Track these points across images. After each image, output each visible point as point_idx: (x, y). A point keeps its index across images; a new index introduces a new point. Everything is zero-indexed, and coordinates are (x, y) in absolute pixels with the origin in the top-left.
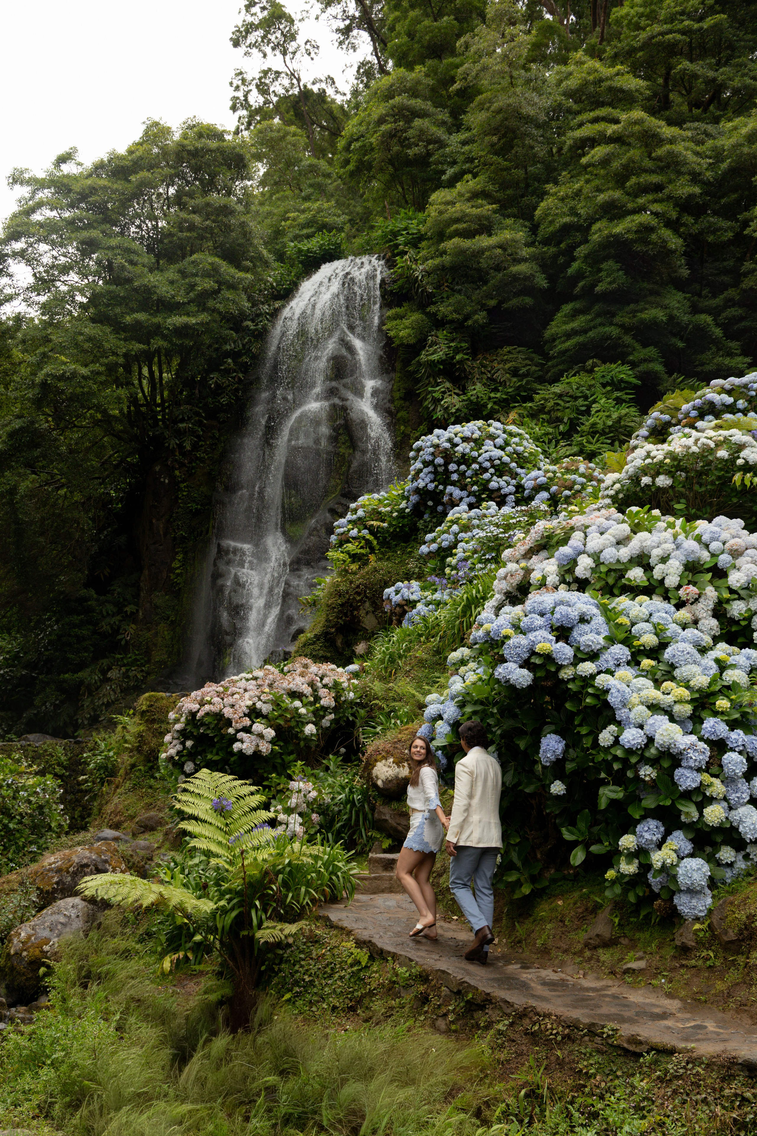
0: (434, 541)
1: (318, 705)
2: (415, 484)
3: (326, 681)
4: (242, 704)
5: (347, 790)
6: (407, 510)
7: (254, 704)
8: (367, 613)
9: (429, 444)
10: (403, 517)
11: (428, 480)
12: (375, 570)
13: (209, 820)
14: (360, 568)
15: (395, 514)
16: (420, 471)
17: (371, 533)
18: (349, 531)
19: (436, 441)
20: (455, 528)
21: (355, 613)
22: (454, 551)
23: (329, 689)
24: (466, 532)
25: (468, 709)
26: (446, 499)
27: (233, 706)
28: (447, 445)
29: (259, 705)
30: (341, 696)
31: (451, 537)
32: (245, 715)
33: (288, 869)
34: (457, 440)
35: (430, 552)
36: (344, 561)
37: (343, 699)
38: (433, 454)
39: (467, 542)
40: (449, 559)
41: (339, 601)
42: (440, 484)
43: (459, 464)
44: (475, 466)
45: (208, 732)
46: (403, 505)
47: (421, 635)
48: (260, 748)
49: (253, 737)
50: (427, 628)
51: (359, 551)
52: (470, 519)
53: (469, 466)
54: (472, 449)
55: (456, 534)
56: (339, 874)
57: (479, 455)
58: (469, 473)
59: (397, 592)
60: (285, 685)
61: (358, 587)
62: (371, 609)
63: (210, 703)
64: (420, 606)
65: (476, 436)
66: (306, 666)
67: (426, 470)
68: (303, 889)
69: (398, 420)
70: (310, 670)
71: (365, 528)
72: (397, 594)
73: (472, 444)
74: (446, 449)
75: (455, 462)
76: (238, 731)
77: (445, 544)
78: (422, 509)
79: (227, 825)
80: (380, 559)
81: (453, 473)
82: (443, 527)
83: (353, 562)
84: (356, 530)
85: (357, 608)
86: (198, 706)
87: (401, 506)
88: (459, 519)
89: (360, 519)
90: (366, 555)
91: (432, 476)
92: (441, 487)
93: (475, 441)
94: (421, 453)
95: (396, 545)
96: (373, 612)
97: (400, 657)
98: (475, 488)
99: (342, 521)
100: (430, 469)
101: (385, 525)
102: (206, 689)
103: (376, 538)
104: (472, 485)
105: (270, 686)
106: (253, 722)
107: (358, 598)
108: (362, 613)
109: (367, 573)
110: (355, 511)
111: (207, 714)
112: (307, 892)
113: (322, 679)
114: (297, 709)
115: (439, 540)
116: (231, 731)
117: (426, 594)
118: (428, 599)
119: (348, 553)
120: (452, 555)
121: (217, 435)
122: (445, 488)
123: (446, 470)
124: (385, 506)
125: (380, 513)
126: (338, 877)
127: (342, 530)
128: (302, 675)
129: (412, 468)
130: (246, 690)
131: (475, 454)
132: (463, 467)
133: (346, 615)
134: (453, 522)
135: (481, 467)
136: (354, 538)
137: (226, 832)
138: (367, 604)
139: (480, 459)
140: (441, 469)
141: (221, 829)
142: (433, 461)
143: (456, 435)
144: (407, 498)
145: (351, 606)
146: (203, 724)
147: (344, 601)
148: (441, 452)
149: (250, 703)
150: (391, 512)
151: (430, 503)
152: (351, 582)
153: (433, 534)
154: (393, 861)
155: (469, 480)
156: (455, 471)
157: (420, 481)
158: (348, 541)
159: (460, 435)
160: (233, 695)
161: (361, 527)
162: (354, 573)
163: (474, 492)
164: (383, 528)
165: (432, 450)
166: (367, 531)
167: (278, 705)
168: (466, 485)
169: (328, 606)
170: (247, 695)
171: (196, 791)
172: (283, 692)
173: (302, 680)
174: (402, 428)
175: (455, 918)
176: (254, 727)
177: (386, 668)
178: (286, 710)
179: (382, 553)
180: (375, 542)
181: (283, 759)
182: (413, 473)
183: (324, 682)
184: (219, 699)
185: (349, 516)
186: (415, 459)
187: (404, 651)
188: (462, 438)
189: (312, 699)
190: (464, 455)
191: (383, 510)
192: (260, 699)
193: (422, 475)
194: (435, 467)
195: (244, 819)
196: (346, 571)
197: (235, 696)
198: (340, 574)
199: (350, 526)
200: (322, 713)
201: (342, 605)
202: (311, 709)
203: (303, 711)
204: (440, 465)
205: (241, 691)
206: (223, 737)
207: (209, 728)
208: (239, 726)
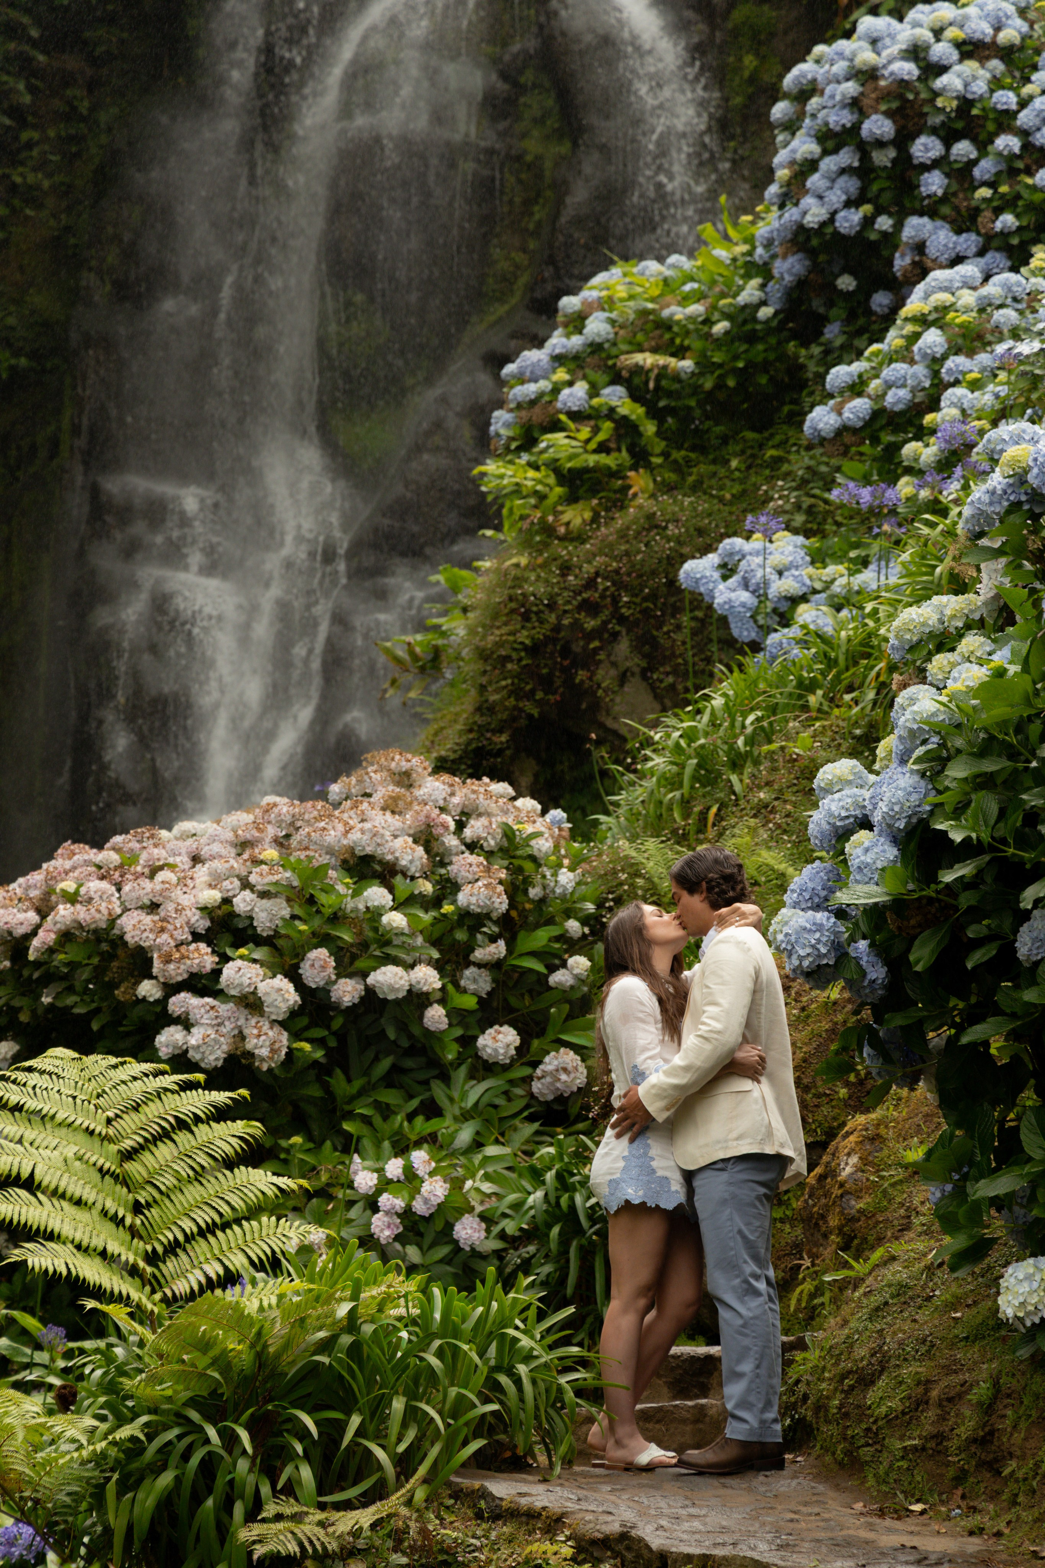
0: (856, 388)
1: (447, 908)
2: (792, 214)
3: (475, 829)
4: (186, 900)
5: (549, 1176)
6: (765, 312)
7: (227, 901)
8: (623, 678)
9: (840, 67)
10: (751, 338)
11: (836, 197)
12: (652, 524)
13: (76, 1189)
14: (595, 518)
15: (720, 327)
16: (811, 165)
17: (635, 395)
18: (556, 390)
19: (866, 56)
20: (933, 339)
21: (581, 675)
22: (928, 419)
23: (489, 855)
24: (971, 353)
25: (957, 771)
26: (901, 262)
27: (153, 907)
28: (908, 69)
29: (243, 902)
30: (527, 882)
31: (919, 372)
32: (196, 937)
33: (346, 1340)
34: (942, 51)
35: (843, 430)
36: (542, 497)
37: (534, 892)
38: (855, 104)
39: (975, 385)
40: (910, 449)
41: (523, 637)
42: (879, 210)
43: (949, 137)
44: (1007, 143)
45: (70, 1000)
46: (750, 292)
47: (811, 686)
48: (250, 1044)
49: (225, 1009)
50: (831, 663)
51: (592, 460)
52: (984, 308)
53: (983, 145)
54: (996, 83)
55: (935, 362)
56: (522, 1369)
57: (1023, 104)
58: (985, 168)
59: (727, 570)
60: (334, 835)
61: (591, 583)
62: (636, 662)
63: (72, 898)
64: (806, 614)
65: (1010, 35)
66: (405, 779)
67: (829, 164)
68: (398, 1404)
69: (735, 33)
70: (419, 793)
71: (616, 379)
72: (725, 578)
73: (996, 65)
74: (903, 84)
75: (934, 131)
76: (171, 989)
77: (897, 398)
78: (817, 305)
79: (137, 1208)
80: (669, 488)
81: (926, 168)
82: (893, 339)
83: (572, 499)
84: (580, 389)
85: (589, 661)
86: (32, 917)
87: (743, 298)
88: (943, 309)
89: (595, 347)
90: (617, 474)
91: (852, 184)
92: (884, 223)
93: (1007, 53)
94: (814, 102)
95: (725, 440)
96: (644, 674)
97: (737, 763)
98: (1008, 220)
99: (532, 357)
100: (846, 157)
101: (687, 364)
102: (59, 863)
103: (654, 413)
104: (998, 211)
105: (282, 843)
106: (225, 959)
107: (591, 624)
108: (605, 676)
109: (623, 535)
110: (577, 322)
111: (66, 936)
112: (412, 1414)
113: (461, 826)
114: (375, 914)
115: (874, 385)
116: (148, 989)
117: (833, 569)
118: (836, 588)
119: (554, 466)
120: (922, 434)
121: (84, 107)
122: (899, 225)
123: (904, 160)
124: (685, 300)
125: (666, 325)
126: (518, 1382)
127: (531, 389)
128: (392, 807)
129: (781, 157)
130: (196, 859)
131: (1007, 99)
132: (963, 149)
133: (546, 683)
134: (924, 321)
135: (1027, 146)
136: (576, 416)
137: (134, 1232)
138: (623, 647)
139: (1025, 118)
140: (883, 158)
141: (118, 1221)
142: (856, 128)
143: (938, 33)
144: (764, 271)
145: (566, 651)
146: (49, 978)
147: (539, 633)
148: (886, 95)
149: (213, 896)
150: (708, 322)
151: (846, 283)
152: (566, 569)
153: (857, 367)
154: (711, 1363)
155: (984, 192)
156: (936, 164)
157: (808, 201)
158: (555, 426)
159: (952, 33)
160: (154, 872)
161: (600, 377)
162: (576, 538)
163: (1004, 234)
164: (676, 377)
165: (851, 88)
166: (620, 390)
167: (311, 900)
168: (975, 212)
169: (483, 655)
170: (202, 873)
171: (31, 1104)
172: (325, 859)
173: (393, 821)
174: (750, 61)
175: (918, 1507)
176: (229, 971)
177: (686, 804)
178: (337, 918)
179: (676, 467)
180: (650, 428)
181: (326, 1088)
182: (783, 174)
183: (468, 833)
184: (105, 885)
185: (558, 342)
186: (791, 126)
187: (751, 741)
188: (959, 45)
189: (427, 887)
190: (965, 103)
191: (677, 312)
192: (246, 885)
193: (815, 181)
194: (864, 148)
195: (194, 1193)
196: (548, 530)
197: (161, 876)
198: (526, 543)
199: (561, 375)
200: (461, 935)
201: (534, 649)
202: (427, 917)
203: (396, 920)
204: (880, 144)
205: (183, 861)
206: (120, 1010)
207: (70, 990)
208: (177, 972)
